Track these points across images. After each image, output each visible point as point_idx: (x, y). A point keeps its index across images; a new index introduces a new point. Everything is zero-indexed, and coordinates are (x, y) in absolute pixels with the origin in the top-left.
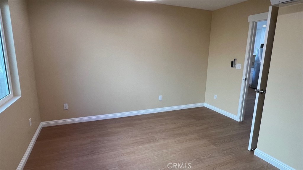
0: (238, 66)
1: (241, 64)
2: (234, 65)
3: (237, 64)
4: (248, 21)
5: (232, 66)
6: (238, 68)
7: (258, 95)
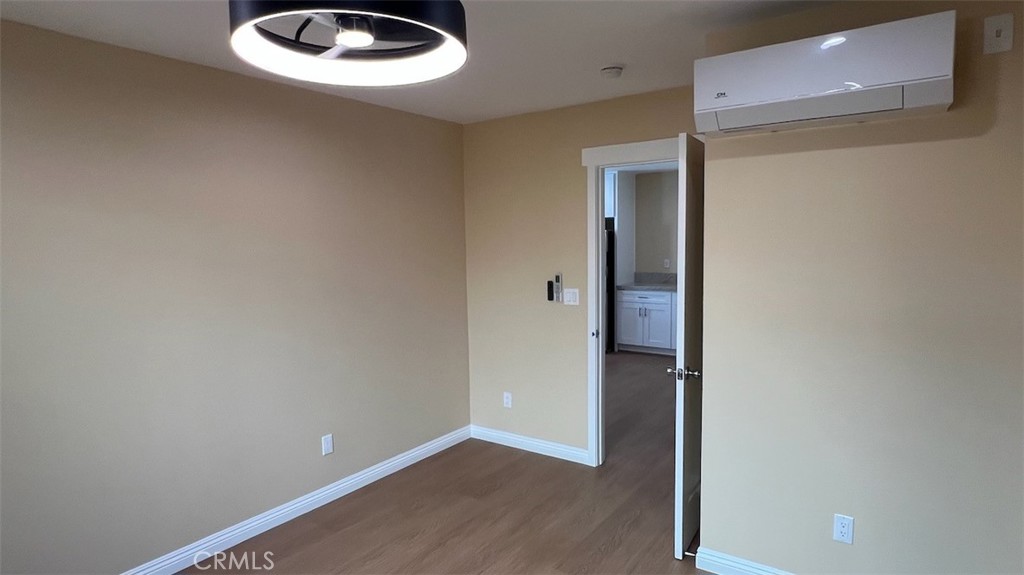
0: (569, 295)
1: (577, 291)
2: (558, 292)
3: (565, 290)
4: (583, 164)
5: (551, 297)
6: (572, 303)
7: (680, 385)
